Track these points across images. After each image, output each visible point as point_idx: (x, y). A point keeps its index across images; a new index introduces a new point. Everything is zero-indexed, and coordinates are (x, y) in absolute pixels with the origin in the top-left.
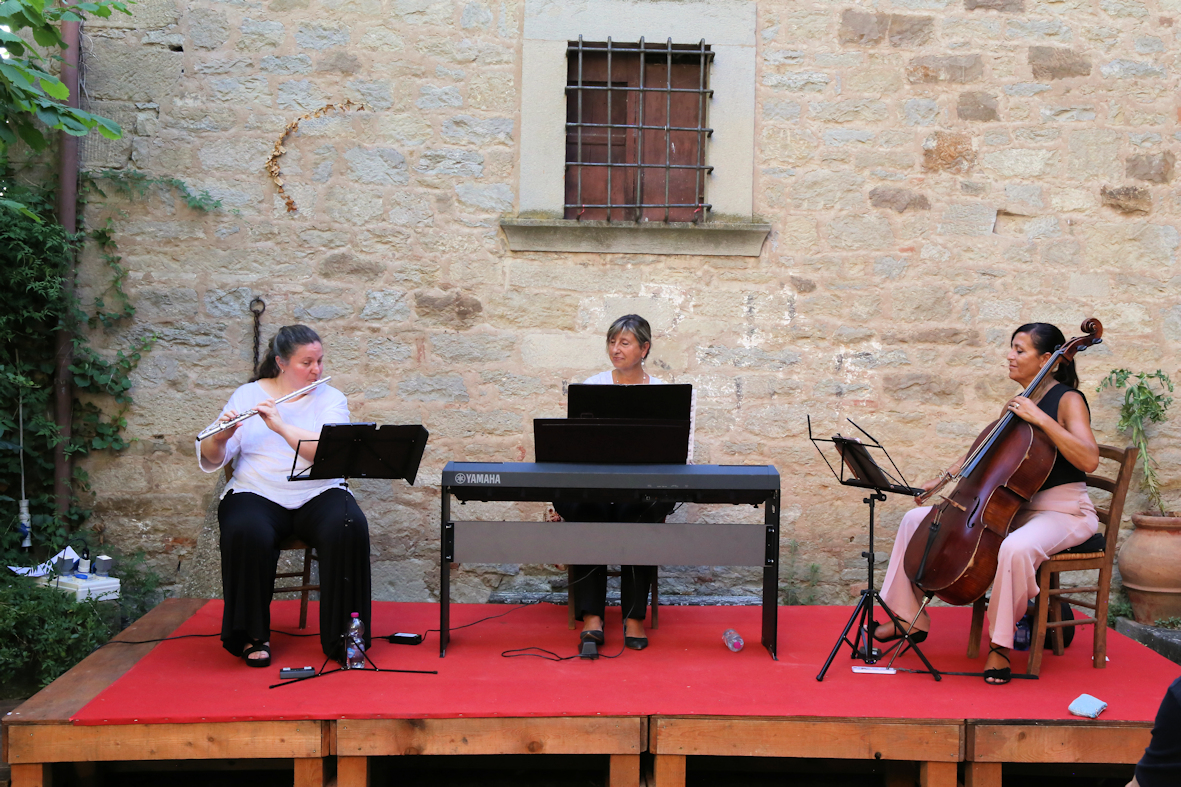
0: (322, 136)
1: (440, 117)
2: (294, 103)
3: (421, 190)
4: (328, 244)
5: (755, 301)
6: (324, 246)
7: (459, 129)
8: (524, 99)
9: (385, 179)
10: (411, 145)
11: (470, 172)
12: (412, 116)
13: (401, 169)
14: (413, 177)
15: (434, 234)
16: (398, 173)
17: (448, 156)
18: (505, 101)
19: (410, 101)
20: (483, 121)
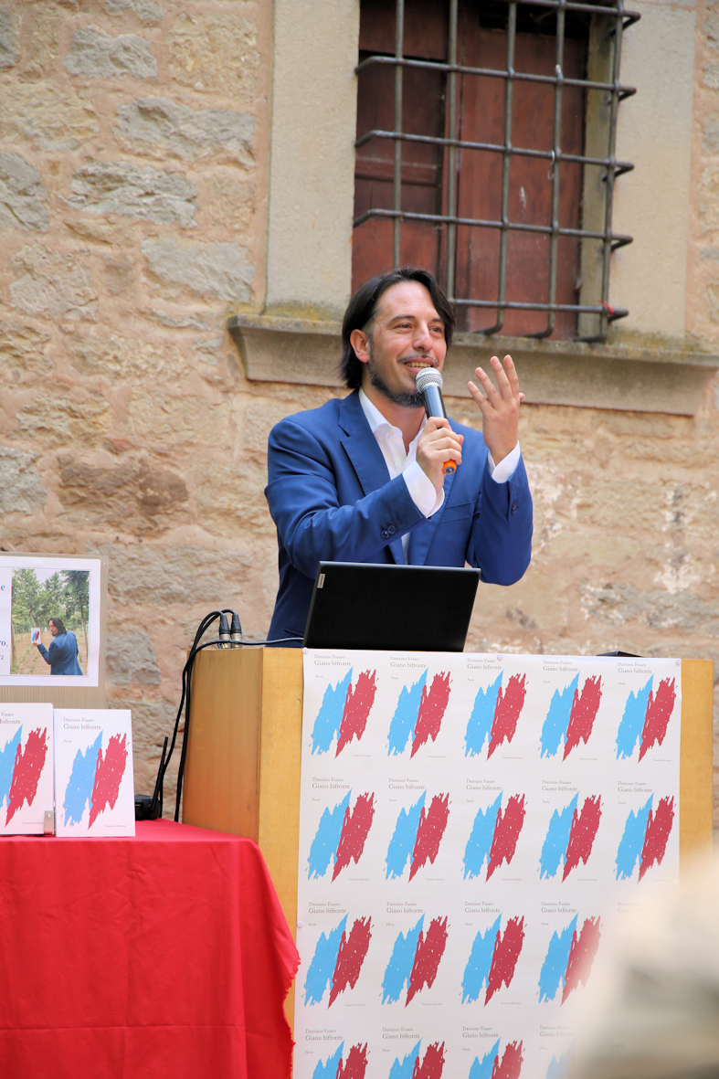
1: (112, 96)
3: (74, 244)
5: (686, 501)
7: (150, 124)
8: (278, 75)
9: (1, 217)
10: (55, 148)
11: (171, 215)
12: (56, 90)
13: (34, 198)
14: (58, 217)
15: (98, 337)
16: (29, 205)
17: (129, 179)
18: (239, 77)
19: (53, 57)
20: (199, 113)
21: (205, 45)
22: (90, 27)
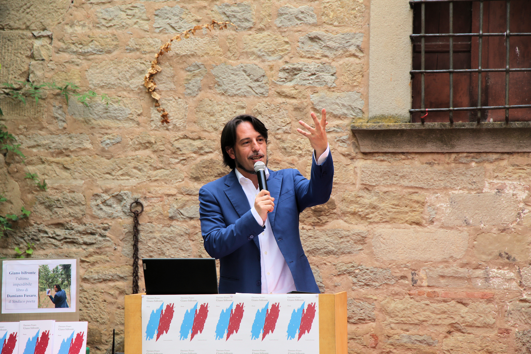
0: (193, 55)
1: (297, 34)
2: (168, 27)
3: (281, 100)
4: (199, 151)
6: (195, 152)
7: (314, 44)
8: (372, 14)
9: (248, 92)
10: (272, 59)
11: (324, 82)
12: (271, 35)
13: (262, 82)
14: (273, 89)
15: (291, 139)
16: (259, 86)
17: (304, 69)
18: (355, 17)
19: (269, 21)
20: (336, 36)
21: (339, 5)
22: (286, 5)
